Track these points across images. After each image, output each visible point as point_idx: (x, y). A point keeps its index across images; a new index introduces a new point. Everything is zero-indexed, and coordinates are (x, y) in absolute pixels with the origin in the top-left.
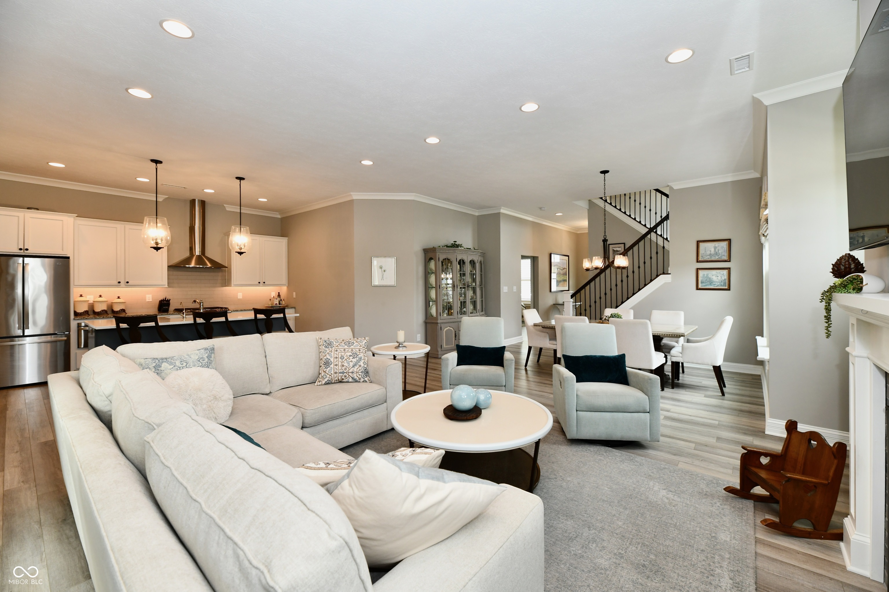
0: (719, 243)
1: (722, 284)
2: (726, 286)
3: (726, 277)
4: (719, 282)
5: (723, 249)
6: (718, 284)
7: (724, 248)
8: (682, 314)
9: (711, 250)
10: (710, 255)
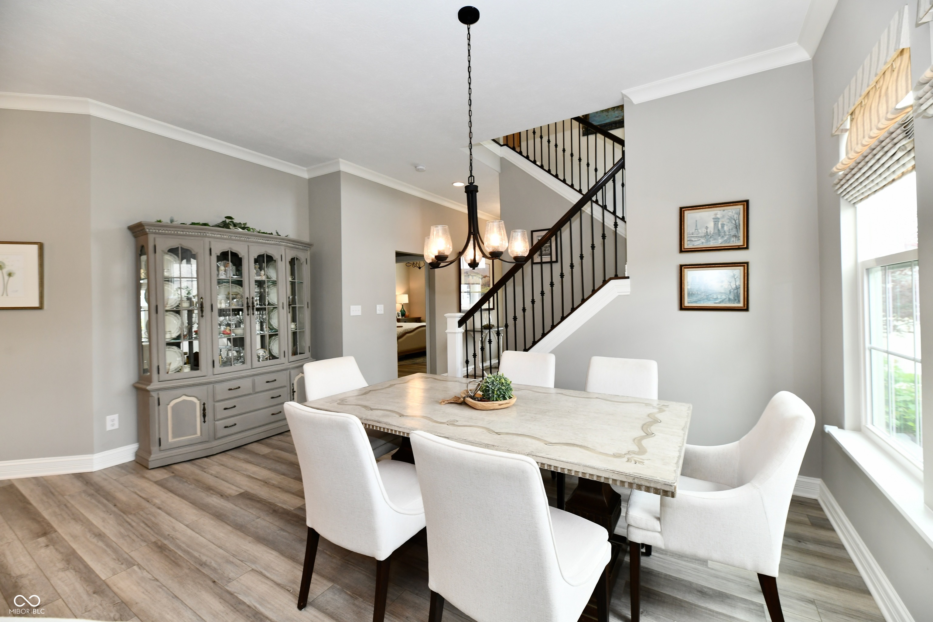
0: (724, 210)
1: (732, 297)
2: (739, 302)
3: (740, 282)
4: (725, 293)
5: (732, 222)
6: (724, 297)
7: (735, 221)
8: (653, 366)
9: (708, 226)
10: (707, 236)
